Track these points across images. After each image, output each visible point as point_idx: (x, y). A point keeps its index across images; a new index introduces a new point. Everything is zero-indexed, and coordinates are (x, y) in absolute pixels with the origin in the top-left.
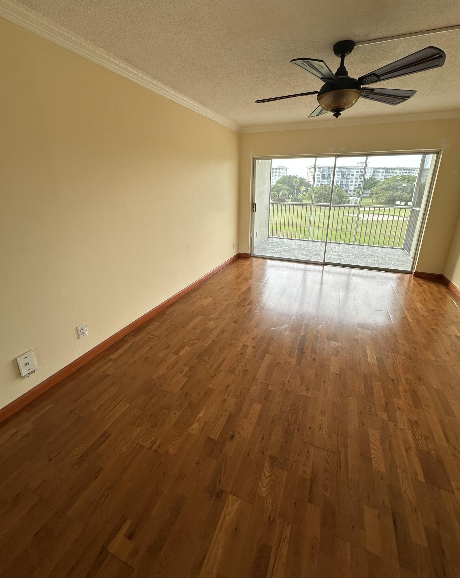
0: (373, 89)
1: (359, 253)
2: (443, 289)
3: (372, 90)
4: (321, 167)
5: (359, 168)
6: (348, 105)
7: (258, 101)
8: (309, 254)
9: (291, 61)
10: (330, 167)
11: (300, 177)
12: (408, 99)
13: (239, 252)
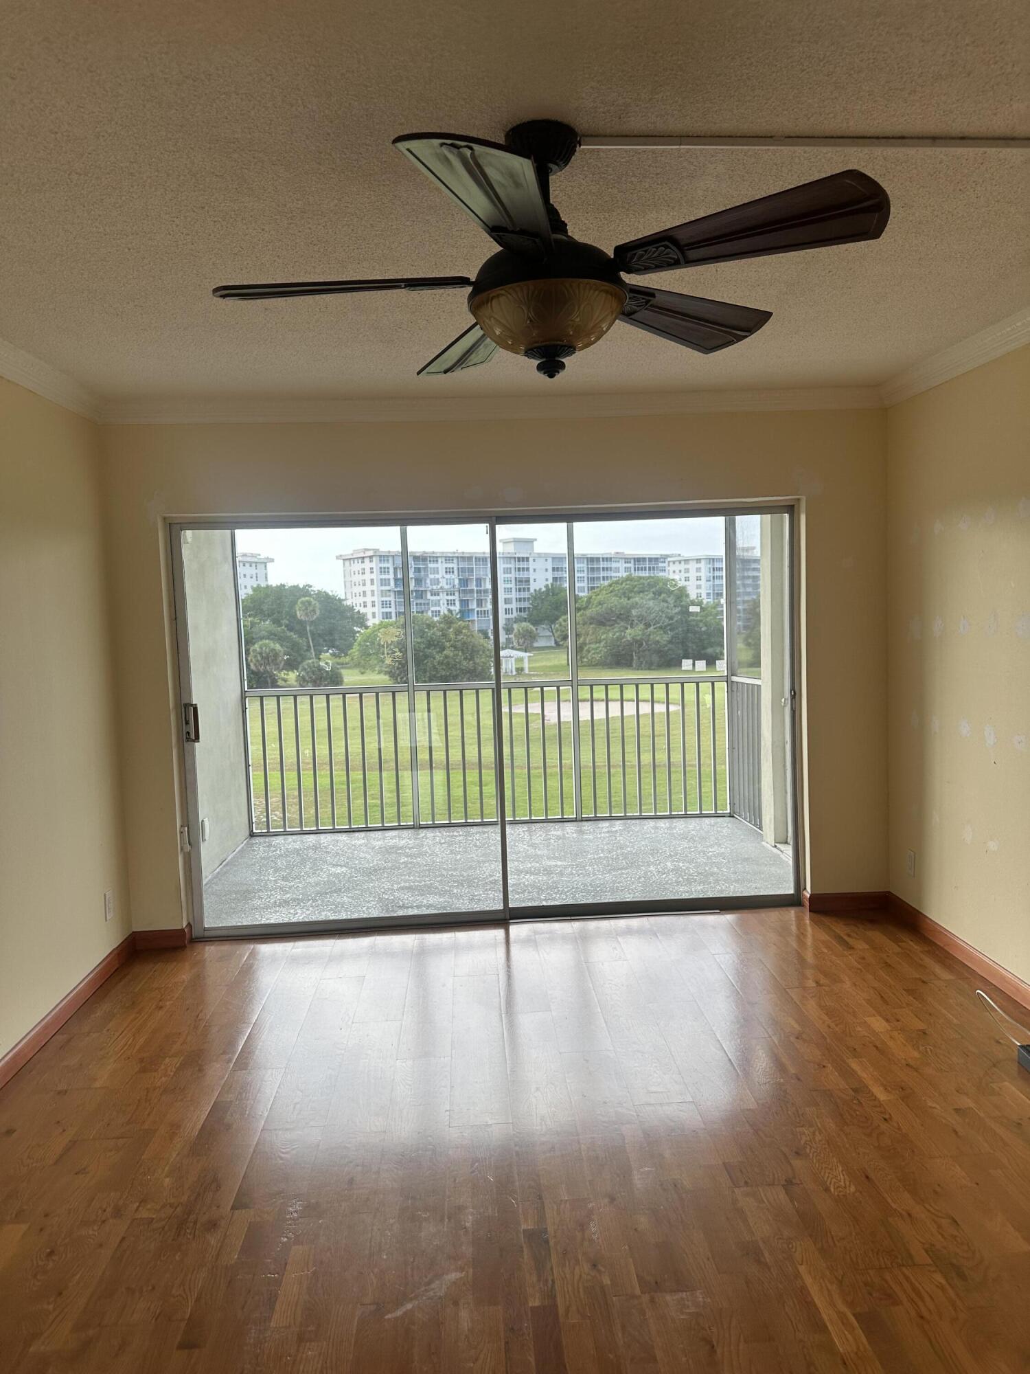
0: (652, 291)
1: (610, 852)
2: (915, 947)
3: (648, 293)
4: (388, 556)
5: (510, 558)
6: (588, 335)
7: (226, 292)
8: (437, 884)
9: (393, 138)
10: (418, 555)
11: (320, 592)
12: (747, 337)
13: (135, 930)
